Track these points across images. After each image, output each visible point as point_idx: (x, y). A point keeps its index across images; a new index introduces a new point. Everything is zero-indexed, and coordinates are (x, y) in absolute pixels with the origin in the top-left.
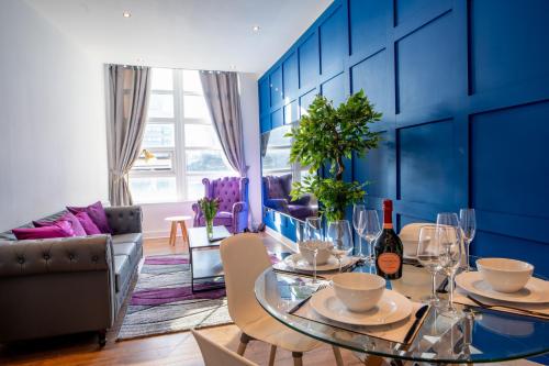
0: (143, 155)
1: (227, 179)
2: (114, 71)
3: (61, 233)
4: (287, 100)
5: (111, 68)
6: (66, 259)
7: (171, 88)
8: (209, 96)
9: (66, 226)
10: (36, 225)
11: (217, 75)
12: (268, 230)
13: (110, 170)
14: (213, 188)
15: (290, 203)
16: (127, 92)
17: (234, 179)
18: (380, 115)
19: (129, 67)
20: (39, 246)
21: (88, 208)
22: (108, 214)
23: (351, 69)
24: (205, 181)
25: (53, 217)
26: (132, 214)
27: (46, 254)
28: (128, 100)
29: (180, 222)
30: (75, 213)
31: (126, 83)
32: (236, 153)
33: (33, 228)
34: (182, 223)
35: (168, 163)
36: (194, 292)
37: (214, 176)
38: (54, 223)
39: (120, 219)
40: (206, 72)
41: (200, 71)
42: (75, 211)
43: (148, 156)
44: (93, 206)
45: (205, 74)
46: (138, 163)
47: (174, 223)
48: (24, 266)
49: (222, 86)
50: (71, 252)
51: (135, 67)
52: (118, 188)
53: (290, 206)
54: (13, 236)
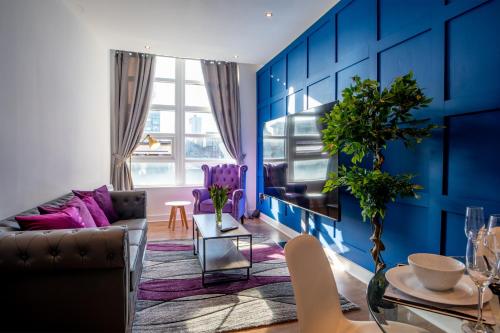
0: (147, 141)
1: (225, 166)
2: (120, 57)
3: (70, 223)
4: (291, 90)
5: (117, 55)
6: (78, 256)
7: (173, 77)
8: (209, 85)
9: (74, 213)
10: (42, 211)
11: (218, 66)
12: (263, 217)
13: (112, 154)
14: (212, 175)
15: (288, 191)
16: (131, 79)
17: (233, 166)
18: (429, 101)
19: (134, 54)
20: (46, 239)
21: (94, 192)
22: (114, 198)
23: (379, 55)
24: (205, 168)
25: (58, 200)
26: (138, 199)
27: (53, 248)
28: (132, 87)
29: (179, 207)
30: (81, 197)
31: (131, 69)
32: (233, 141)
33: (38, 215)
34: (182, 208)
35: (168, 149)
36: (205, 286)
37: (212, 163)
38: (61, 209)
39: (125, 204)
40: (208, 62)
41: (202, 61)
42: (82, 195)
43: (151, 142)
44: (98, 190)
45: (206, 64)
46: (140, 149)
47: (174, 208)
48: (28, 263)
49: (222, 76)
50: (83, 247)
51: (140, 54)
52: (120, 172)
53: (288, 194)
54: (16, 225)
